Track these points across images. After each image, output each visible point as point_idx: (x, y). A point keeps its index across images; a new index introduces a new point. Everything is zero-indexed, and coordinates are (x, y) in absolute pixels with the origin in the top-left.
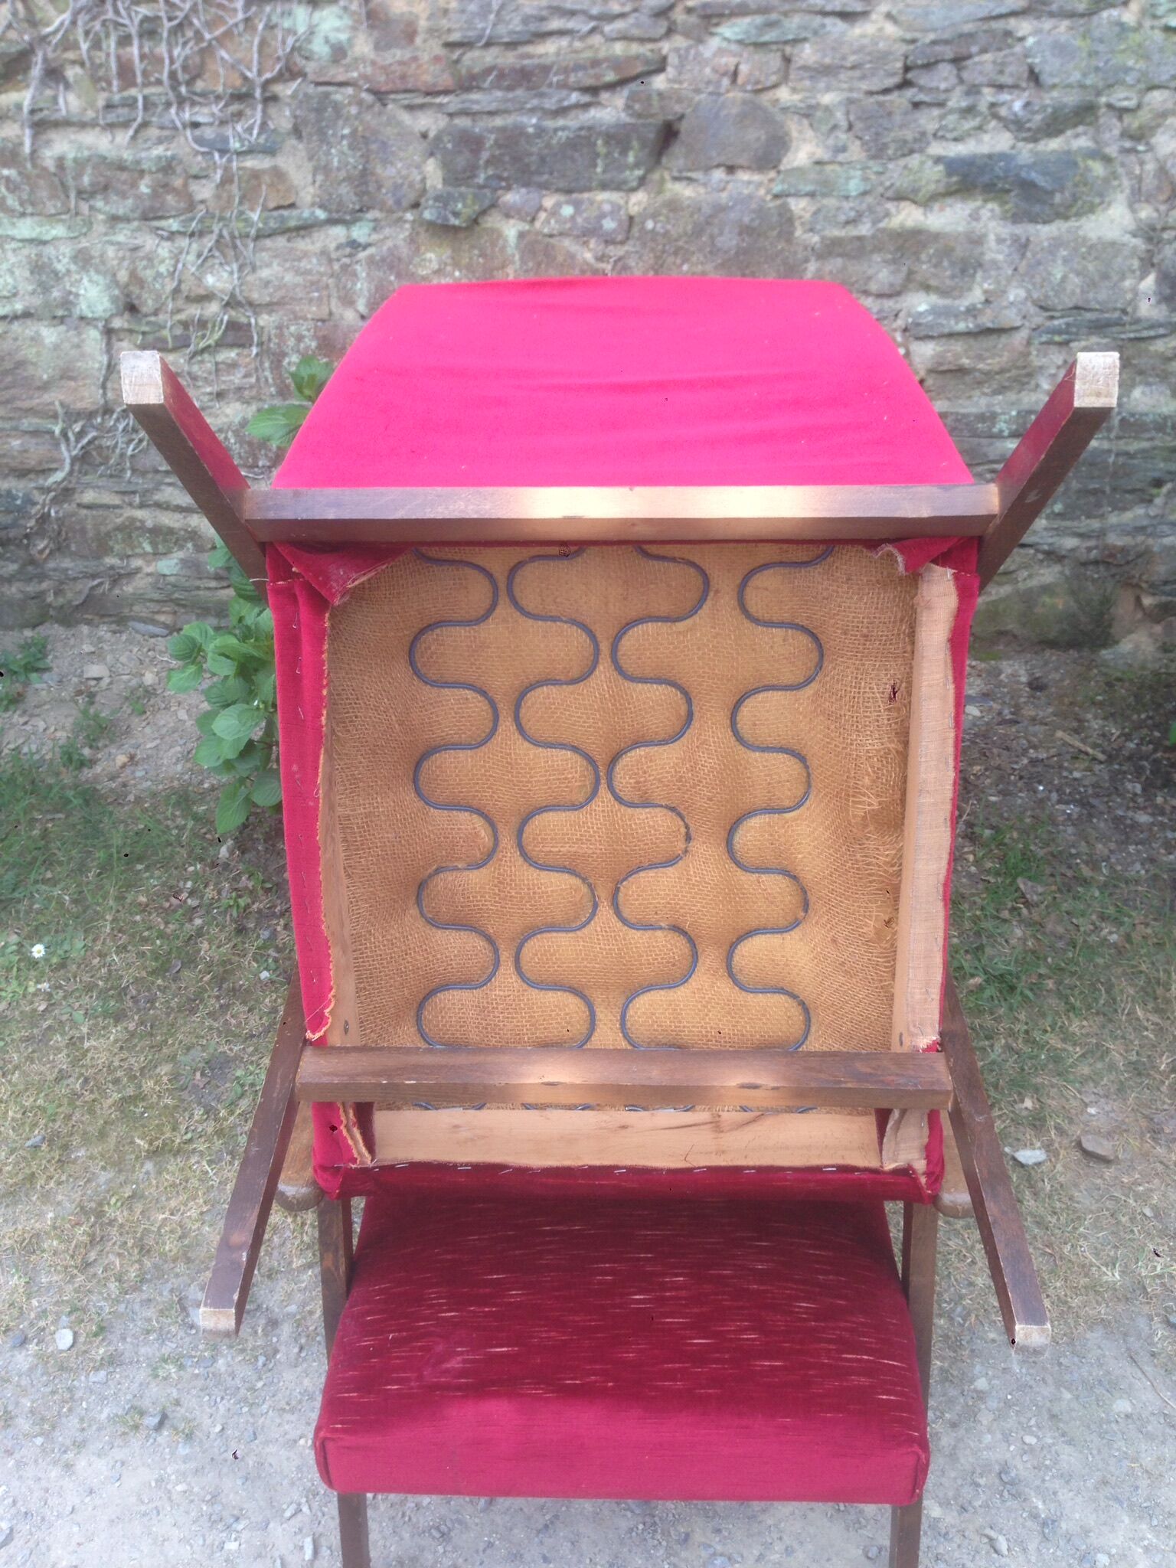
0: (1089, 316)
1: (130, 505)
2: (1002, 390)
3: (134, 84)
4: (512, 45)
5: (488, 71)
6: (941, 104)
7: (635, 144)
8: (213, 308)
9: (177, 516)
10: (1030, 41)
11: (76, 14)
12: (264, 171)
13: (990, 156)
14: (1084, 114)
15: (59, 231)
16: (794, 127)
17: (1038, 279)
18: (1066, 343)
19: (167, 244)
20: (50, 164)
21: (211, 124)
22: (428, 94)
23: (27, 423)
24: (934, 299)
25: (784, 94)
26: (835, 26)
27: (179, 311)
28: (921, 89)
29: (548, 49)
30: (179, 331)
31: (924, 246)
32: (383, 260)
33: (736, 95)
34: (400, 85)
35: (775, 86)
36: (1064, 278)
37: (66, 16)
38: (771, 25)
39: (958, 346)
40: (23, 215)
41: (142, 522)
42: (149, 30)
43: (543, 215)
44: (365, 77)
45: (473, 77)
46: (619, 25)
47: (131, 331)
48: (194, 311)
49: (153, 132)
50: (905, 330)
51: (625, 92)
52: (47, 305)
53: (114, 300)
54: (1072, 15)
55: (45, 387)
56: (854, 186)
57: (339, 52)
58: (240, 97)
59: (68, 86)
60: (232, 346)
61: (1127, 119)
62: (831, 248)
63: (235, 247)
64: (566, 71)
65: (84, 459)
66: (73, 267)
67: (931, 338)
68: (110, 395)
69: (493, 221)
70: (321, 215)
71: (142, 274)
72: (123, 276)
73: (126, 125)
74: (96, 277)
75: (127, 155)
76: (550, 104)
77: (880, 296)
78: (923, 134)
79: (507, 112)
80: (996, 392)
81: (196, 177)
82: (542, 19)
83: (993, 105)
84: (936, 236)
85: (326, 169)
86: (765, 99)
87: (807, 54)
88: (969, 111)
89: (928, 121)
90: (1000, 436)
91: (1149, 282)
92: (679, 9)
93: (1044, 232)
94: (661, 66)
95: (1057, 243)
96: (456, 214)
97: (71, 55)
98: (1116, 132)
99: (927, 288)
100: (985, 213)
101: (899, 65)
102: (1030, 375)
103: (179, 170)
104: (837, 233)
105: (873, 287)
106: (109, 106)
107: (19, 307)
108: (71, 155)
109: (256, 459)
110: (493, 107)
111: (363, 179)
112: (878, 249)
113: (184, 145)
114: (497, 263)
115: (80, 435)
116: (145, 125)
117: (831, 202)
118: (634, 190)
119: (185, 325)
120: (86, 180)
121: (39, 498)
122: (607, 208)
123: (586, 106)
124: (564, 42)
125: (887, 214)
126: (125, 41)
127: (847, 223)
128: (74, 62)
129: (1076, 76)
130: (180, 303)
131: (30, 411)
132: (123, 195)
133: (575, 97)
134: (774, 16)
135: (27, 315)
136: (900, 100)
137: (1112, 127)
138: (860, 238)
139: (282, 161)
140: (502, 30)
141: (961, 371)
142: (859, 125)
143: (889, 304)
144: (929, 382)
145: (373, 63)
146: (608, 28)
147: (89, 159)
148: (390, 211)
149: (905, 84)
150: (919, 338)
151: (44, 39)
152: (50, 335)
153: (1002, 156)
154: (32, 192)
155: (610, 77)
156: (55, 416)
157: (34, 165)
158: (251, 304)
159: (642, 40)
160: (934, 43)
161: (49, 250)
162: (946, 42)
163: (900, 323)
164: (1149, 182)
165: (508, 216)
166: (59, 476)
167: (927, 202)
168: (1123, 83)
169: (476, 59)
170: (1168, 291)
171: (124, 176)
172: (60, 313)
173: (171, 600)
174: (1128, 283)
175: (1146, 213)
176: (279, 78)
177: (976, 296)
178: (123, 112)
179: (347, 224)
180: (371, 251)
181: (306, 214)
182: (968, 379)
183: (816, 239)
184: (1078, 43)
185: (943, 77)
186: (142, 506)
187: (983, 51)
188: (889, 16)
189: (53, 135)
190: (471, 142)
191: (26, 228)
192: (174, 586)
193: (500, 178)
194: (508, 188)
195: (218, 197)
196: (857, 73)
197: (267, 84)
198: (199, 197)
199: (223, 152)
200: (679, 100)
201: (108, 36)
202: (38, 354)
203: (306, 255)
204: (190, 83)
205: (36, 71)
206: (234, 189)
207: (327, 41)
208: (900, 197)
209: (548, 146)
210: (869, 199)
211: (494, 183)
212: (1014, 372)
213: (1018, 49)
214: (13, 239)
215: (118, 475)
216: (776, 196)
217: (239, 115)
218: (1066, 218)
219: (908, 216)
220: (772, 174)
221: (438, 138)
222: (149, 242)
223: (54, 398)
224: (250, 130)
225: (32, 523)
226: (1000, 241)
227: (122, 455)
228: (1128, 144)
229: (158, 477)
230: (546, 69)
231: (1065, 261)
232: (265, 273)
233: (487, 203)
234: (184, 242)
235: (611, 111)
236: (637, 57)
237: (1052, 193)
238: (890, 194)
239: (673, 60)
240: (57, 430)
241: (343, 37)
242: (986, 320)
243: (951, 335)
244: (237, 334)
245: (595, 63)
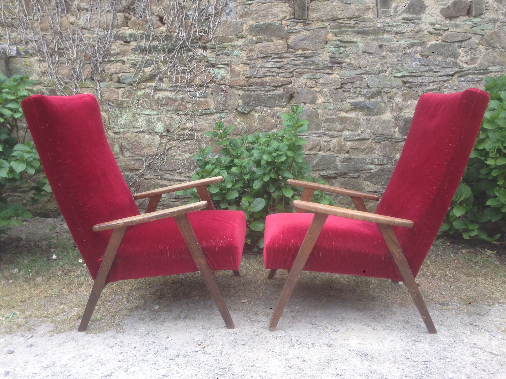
0: (384, 136)
1: (157, 179)
2: (367, 153)
3: (178, 82)
4: (259, 78)
5: (255, 82)
6: (349, 91)
7: (285, 98)
8: (187, 131)
9: (168, 182)
10: (367, 79)
11: (168, 68)
12: (203, 101)
13: (360, 102)
14: (379, 94)
15: (155, 113)
16: (318, 95)
17: (372, 128)
18: (380, 143)
19: (179, 117)
20: (156, 98)
21: (193, 91)
22: (241, 86)
23: (136, 158)
24: (350, 132)
25: (316, 89)
26: (327, 76)
27: (179, 132)
28: (345, 88)
29: (267, 79)
30: (178, 136)
31: (347, 120)
32: (227, 121)
33: (306, 88)
34: (235, 85)
35: (314, 87)
36: (378, 128)
37: (166, 68)
38: (313, 75)
39: (356, 143)
40: (148, 109)
41: (159, 183)
42: (183, 72)
43: (264, 112)
44: (228, 83)
45: (251, 83)
46: (282, 74)
47: (166, 136)
48: (182, 132)
49: (181, 92)
50: (344, 139)
51: (283, 87)
52: (148, 129)
53: (164, 128)
54: (375, 74)
55: (143, 149)
56: (331, 107)
57: (223, 78)
58: (200, 86)
59: (163, 82)
60: (189, 140)
61: (388, 94)
62: (327, 120)
63: (194, 117)
64: (271, 83)
65: (148, 167)
66: (156, 121)
67: (350, 141)
68: (158, 151)
69: (253, 113)
70: (215, 111)
71: (172, 123)
72: (167, 123)
73: (175, 90)
74: (161, 123)
75: (174, 97)
76: (267, 89)
77: (338, 131)
78: (346, 97)
79: (257, 91)
80: (365, 154)
81: (188, 102)
82: (266, 73)
83: (360, 92)
84: (350, 118)
85: (217, 101)
86: (312, 89)
87: (321, 81)
88: (355, 93)
89: (346, 94)
90: (367, 164)
91: (397, 129)
92: (295, 72)
93: (373, 118)
94: (291, 83)
95: (375, 121)
96: (245, 110)
97: (166, 76)
98: (386, 97)
99: (348, 130)
100: (360, 114)
101: (340, 83)
102: (373, 150)
103: (185, 101)
104: (328, 117)
105: (337, 129)
106: (172, 87)
107: (142, 130)
108: (161, 97)
109: (191, 167)
110: (254, 90)
111: (225, 103)
112: (337, 121)
113: (186, 96)
114: (253, 122)
115: (149, 160)
116: (179, 91)
117: (326, 111)
118: (284, 107)
119: (179, 135)
120: (163, 102)
121: (135, 176)
122: (278, 110)
123: (274, 90)
124: (270, 77)
125: (339, 114)
126: (178, 74)
127: (330, 115)
128: (166, 77)
129: (377, 86)
130: (179, 130)
131: (138, 155)
132: (171, 106)
133: (272, 88)
134: (314, 73)
135: (143, 132)
136: (340, 91)
137: (385, 97)
138: (333, 118)
139: (208, 99)
140: (258, 74)
141: (357, 149)
142: (332, 95)
143: (340, 133)
144: (350, 151)
145: (230, 80)
146: (280, 75)
147: (165, 98)
148: (230, 110)
149: (341, 88)
150: (347, 141)
151: (160, 72)
152: (147, 136)
153: (362, 102)
154: (151, 104)
155: (280, 84)
156: (144, 156)
157: (152, 98)
158: (196, 130)
159: (287, 77)
160: (347, 79)
161: (152, 117)
162: (349, 79)
163: (343, 137)
164: (394, 107)
165: (256, 112)
166: (141, 171)
167: (347, 112)
168: (387, 87)
169: (252, 80)
170: (401, 131)
171: (172, 102)
172: (151, 131)
173: (162, 205)
174: (392, 129)
175: (394, 114)
176: (210, 82)
177: (359, 132)
178: (175, 88)
179: (220, 113)
180: (225, 119)
181: (211, 110)
182: (359, 151)
183: (324, 118)
184: (376, 79)
185: (349, 86)
186: (160, 179)
187: (357, 81)
188: (337, 74)
189: (158, 92)
190: (250, 97)
191: (147, 112)
192: (164, 201)
193: (255, 104)
194: (256, 106)
195: (192, 106)
196: (331, 85)
197: (208, 83)
198: (188, 107)
199: (195, 97)
200: (294, 89)
201: (174, 72)
202: (144, 141)
203: (210, 119)
204: (190, 82)
205: (157, 79)
206: (196, 105)
207: (221, 75)
208: (341, 111)
209: (266, 97)
210: (335, 110)
211: (254, 105)
212: (369, 149)
213: (364, 80)
214: (144, 114)
215: (156, 171)
216: (315, 109)
217: (200, 90)
218: (377, 115)
219: (343, 114)
220: (314, 105)
221: (242, 95)
222: (175, 116)
223: (145, 151)
224: (202, 93)
225: (132, 183)
226: (363, 120)
227: (158, 166)
228: (389, 100)
229: (166, 172)
230: (266, 82)
231: (378, 124)
232: (200, 123)
233: (252, 109)
234: (182, 116)
235: (280, 91)
236: (286, 80)
237: (374, 109)
238: (339, 110)
239: (293, 81)
240: (144, 159)
241: (225, 75)
242: (362, 136)
243: (355, 140)
244: (191, 137)
245: (277, 81)
